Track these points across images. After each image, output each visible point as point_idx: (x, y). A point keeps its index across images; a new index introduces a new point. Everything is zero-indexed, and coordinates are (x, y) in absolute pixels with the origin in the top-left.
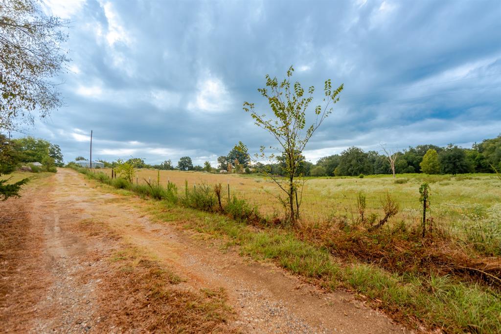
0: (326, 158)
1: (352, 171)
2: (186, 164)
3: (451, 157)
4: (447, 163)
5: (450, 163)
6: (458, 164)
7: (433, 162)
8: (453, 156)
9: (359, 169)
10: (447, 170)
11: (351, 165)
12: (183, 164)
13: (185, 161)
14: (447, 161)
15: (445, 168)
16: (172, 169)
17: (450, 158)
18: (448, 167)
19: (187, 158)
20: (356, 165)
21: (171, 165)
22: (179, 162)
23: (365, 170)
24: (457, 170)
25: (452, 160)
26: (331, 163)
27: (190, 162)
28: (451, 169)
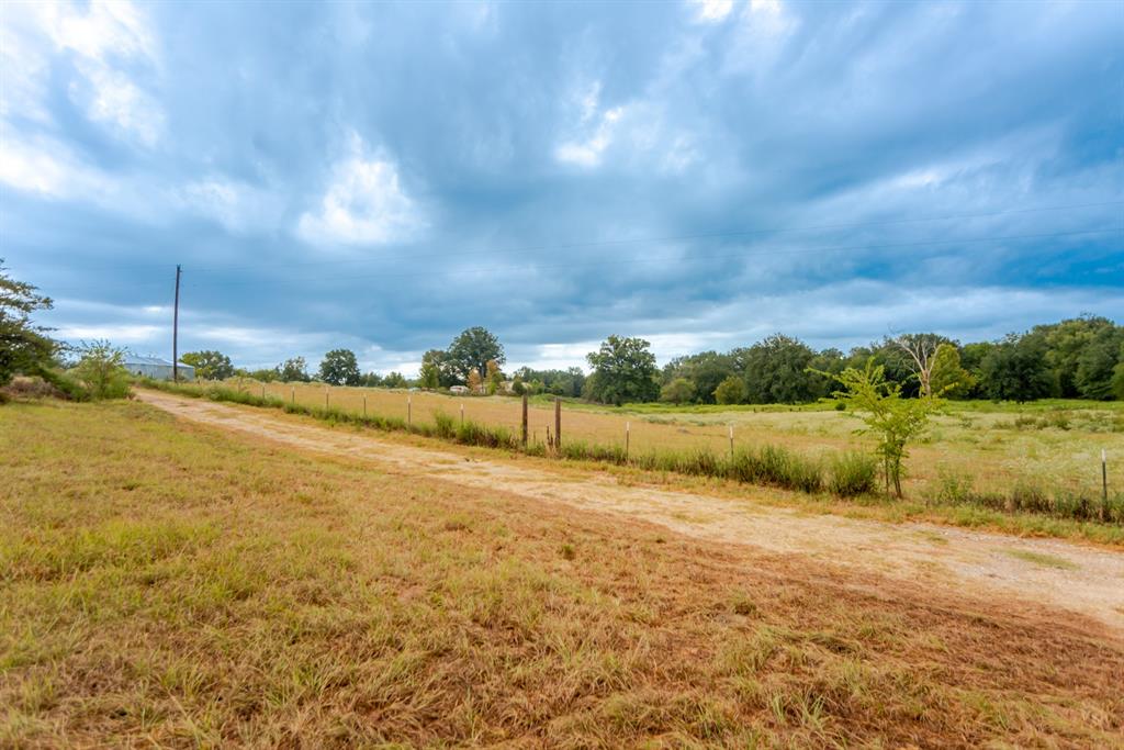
0: (686, 359)
1: (779, 391)
2: (340, 368)
3: (1017, 362)
4: (1008, 376)
5: (1014, 376)
6: (1032, 378)
7: (950, 373)
8: (1021, 361)
9: (796, 387)
10: (1007, 392)
11: (777, 378)
12: (333, 369)
13: (340, 361)
14: (1007, 371)
15: (1002, 387)
16: (306, 380)
17: (1012, 366)
18: (1009, 386)
19: (343, 353)
20: (790, 378)
21: (303, 372)
22: (323, 364)
23: (810, 390)
24: (1030, 392)
25: (1017, 369)
26: (704, 372)
27: (352, 364)
28: (1017, 389)
